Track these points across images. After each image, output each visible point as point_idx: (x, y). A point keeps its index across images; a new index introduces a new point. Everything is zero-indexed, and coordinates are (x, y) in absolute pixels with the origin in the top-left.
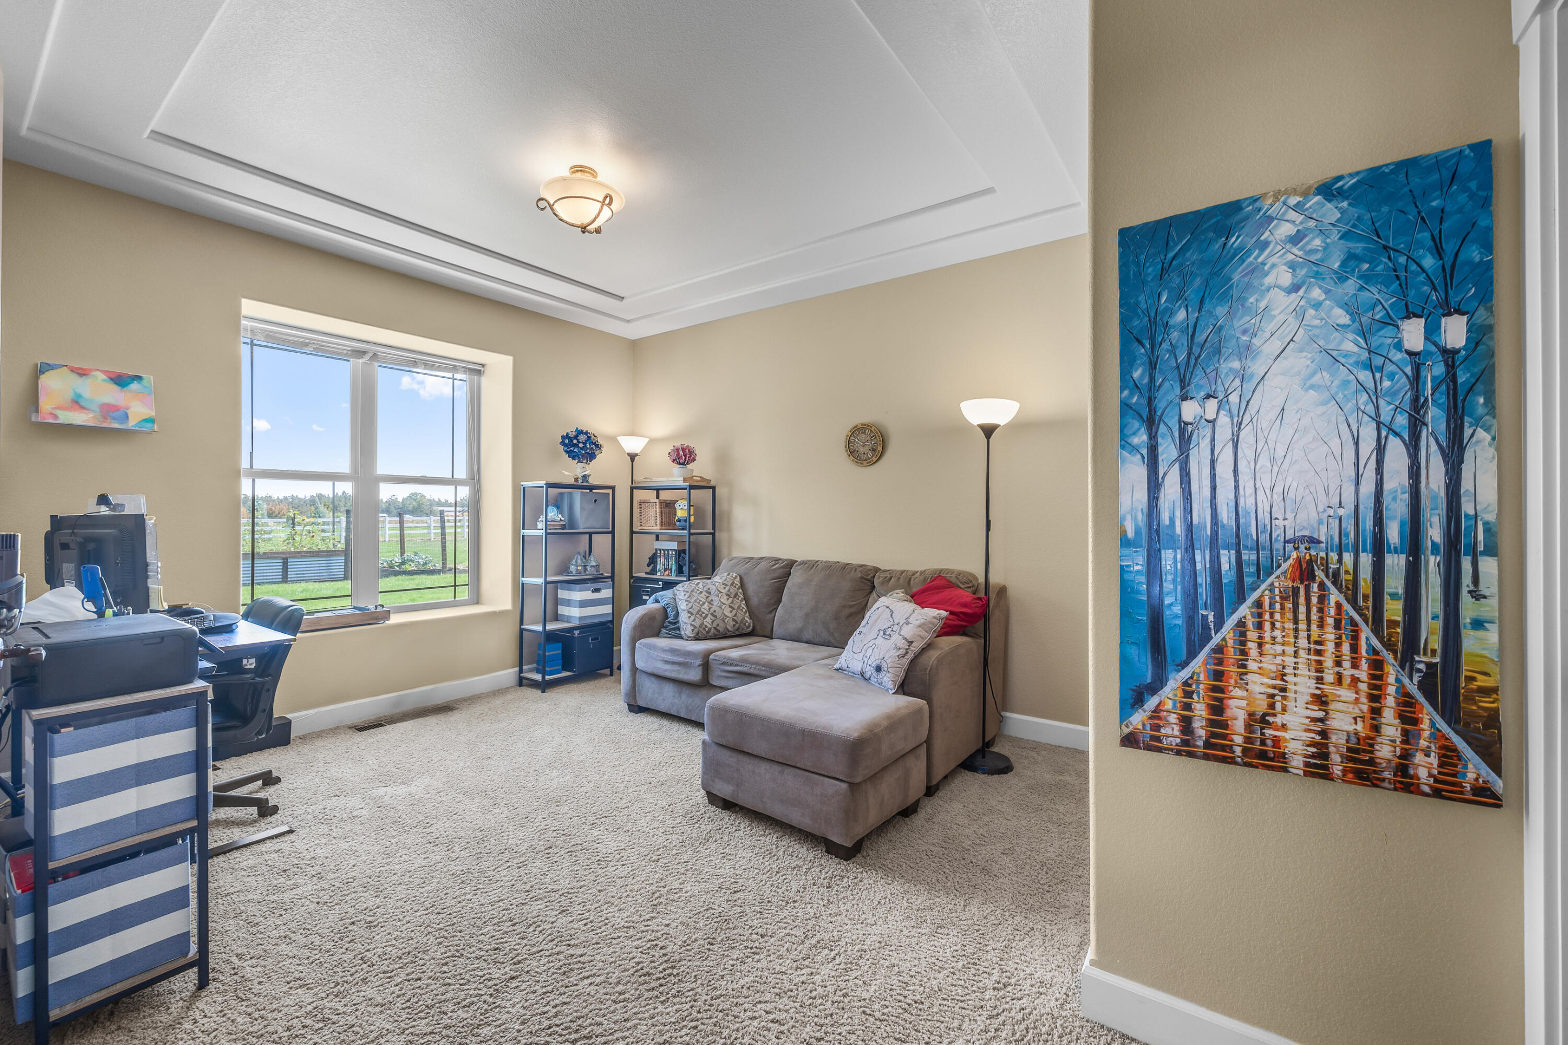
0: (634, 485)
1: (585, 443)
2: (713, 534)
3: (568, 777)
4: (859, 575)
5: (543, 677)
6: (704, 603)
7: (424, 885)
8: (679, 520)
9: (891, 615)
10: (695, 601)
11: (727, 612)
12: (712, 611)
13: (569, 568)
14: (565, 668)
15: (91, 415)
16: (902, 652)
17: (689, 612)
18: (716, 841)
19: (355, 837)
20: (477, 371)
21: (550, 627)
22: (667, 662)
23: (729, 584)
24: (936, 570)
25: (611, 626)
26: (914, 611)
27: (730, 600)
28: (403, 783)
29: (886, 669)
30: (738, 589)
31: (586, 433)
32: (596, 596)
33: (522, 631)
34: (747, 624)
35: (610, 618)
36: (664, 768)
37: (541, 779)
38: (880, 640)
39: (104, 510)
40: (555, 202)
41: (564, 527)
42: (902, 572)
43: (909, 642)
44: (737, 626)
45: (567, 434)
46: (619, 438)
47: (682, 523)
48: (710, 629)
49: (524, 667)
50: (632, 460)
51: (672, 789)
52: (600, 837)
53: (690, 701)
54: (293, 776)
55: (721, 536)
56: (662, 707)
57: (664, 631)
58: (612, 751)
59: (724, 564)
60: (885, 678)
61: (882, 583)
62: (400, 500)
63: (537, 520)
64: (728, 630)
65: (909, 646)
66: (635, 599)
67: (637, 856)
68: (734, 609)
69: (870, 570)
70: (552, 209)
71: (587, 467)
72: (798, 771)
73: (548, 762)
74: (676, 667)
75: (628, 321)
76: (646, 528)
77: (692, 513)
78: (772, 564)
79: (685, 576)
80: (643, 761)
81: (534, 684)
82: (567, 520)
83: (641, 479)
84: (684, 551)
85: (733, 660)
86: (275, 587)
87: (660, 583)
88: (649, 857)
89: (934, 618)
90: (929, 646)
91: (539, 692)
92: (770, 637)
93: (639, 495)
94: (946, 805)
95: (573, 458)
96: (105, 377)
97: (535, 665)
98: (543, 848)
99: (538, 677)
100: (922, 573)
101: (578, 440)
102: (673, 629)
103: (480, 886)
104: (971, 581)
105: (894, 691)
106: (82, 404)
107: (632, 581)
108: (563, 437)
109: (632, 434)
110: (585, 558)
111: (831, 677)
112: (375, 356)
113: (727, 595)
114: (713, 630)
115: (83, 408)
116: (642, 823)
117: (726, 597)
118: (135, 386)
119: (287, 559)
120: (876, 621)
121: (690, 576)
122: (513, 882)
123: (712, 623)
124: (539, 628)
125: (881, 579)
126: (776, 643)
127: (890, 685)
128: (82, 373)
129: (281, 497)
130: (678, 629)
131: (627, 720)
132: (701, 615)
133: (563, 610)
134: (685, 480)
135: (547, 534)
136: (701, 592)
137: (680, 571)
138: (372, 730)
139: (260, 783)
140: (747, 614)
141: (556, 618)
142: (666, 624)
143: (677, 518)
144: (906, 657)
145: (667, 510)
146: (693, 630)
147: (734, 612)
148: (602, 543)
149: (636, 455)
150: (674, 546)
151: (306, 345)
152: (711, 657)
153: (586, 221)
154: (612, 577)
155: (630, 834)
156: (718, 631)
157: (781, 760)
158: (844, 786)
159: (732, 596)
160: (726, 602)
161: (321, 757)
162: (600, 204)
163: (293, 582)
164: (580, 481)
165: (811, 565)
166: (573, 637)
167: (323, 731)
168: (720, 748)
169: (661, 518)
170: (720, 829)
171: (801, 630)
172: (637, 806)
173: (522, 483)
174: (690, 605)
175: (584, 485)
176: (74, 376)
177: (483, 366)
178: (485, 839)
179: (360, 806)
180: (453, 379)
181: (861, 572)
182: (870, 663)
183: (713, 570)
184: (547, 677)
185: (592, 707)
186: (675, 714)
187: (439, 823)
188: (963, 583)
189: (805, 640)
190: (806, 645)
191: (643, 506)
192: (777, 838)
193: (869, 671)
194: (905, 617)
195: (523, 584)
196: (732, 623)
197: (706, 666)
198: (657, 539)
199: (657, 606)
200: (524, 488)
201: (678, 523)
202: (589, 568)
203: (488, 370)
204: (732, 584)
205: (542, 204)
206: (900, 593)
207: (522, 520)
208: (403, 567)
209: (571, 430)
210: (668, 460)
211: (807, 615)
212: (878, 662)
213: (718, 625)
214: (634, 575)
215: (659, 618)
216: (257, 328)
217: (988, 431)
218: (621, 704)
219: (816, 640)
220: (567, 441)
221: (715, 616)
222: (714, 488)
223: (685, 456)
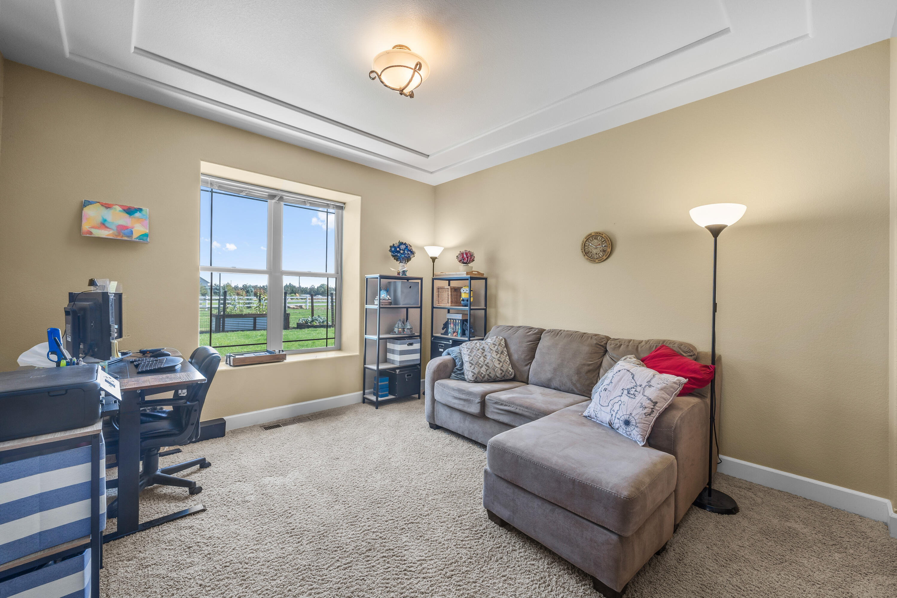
0: (434, 277)
1: (404, 250)
2: (485, 310)
3: (387, 481)
4: (595, 342)
5: (377, 399)
6: (480, 357)
7: (275, 578)
8: (463, 300)
9: (633, 378)
10: (474, 355)
11: (496, 364)
12: (486, 362)
13: (394, 329)
14: (391, 393)
15: (111, 232)
16: (648, 410)
17: (470, 363)
18: (497, 561)
19: (242, 521)
20: (341, 207)
21: (382, 367)
22: (456, 398)
23: (497, 344)
24: (659, 341)
25: (419, 367)
26: (654, 376)
27: (499, 355)
28: (282, 474)
29: (634, 424)
30: (504, 348)
31: (405, 244)
32: (411, 348)
33: (365, 369)
34: (510, 373)
35: (419, 362)
36: (454, 480)
37: (369, 481)
38: (625, 398)
39: (92, 289)
40: (381, 73)
41: (390, 303)
42: (630, 341)
43: (653, 402)
44: (503, 374)
45: (393, 245)
46: (425, 247)
47: (465, 302)
48: (485, 375)
49: (366, 391)
50: (434, 261)
51: (460, 501)
52: (407, 544)
53: (471, 426)
54: (219, 462)
55: (491, 311)
56: (452, 428)
57: (453, 375)
58: (418, 460)
59: (493, 330)
60: (634, 431)
61: (614, 349)
62: (316, 288)
63: (374, 299)
64: (497, 376)
65: (654, 406)
66: (435, 353)
67: (435, 570)
68: (501, 362)
69: (603, 338)
70: (380, 79)
71: (405, 265)
72: (567, 513)
73: (375, 466)
74: (462, 402)
75: (432, 173)
76: (442, 305)
77: (471, 296)
78: (527, 331)
79: (467, 337)
80: (439, 471)
81: (371, 403)
82: (392, 299)
83: (439, 273)
84: (466, 321)
85: (503, 401)
86: (248, 332)
87: (451, 341)
88: (444, 572)
89: (675, 383)
90: (671, 407)
91: (374, 408)
92: (526, 382)
93: (438, 283)
94: (690, 544)
95: (397, 260)
96: (121, 209)
97: (372, 390)
98: (365, 550)
99: (374, 398)
100: (647, 342)
101: (400, 248)
102: (460, 374)
103: (315, 586)
104: (692, 351)
105: (643, 444)
106: (107, 225)
107: (433, 338)
108: (391, 247)
109: (434, 245)
110: (404, 323)
111: (583, 424)
112: (281, 199)
113: (496, 352)
114: (486, 376)
115: (107, 227)
116: (439, 533)
117: (495, 354)
118: (138, 214)
119: (256, 318)
120: (619, 381)
121: (470, 337)
122: (339, 585)
123: (486, 371)
124: (374, 367)
125: (612, 346)
126: (531, 387)
127: (639, 438)
128: (108, 206)
129: (262, 286)
130: (463, 374)
131: (428, 434)
132: (479, 366)
133: (390, 356)
134: (467, 274)
135: (380, 308)
136: (479, 349)
137: (463, 334)
138: (273, 430)
139: (198, 466)
140: (510, 366)
141: (386, 361)
142: (455, 370)
143: (461, 299)
144: (652, 415)
145: (455, 293)
146: (473, 376)
147: (501, 364)
148: (414, 313)
149: (436, 258)
150: (459, 317)
151: (242, 191)
152: (487, 397)
153: (403, 86)
154: (420, 336)
155: (429, 543)
156: (490, 377)
157: (552, 501)
158: (614, 537)
159: (500, 353)
160: (495, 357)
161: (238, 448)
162: (412, 71)
163: (259, 330)
164: (401, 274)
165: (556, 333)
166: (395, 374)
167: (245, 428)
168: (499, 479)
169: (452, 298)
170: (499, 547)
171: (550, 380)
172: (436, 513)
173: (366, 276)
174: (471, 358)
175: (403, 277)
176: (103, 209)
177: (344, 204)
178: (325, 534)
179: (251, 492)
180: (327, 212)
181: (596, 339)
182: (618, 416)
183: (485, 334)
184: (379, 399)
185: (406, 422)
186: (461, 434)
187: (298, 514)
188: (685, 352)
189: (553, 387)
190: (554, 391)
191: (440, 290)
192: (548, 564)
193: (617, 424)
194: (646, 380)
195: (366, 339)
196: (500, 372)
197: (483, 404)
198: (449, 312)
199: (448, 357)
200: (367, 279)
201: (462, 302)
202: (406, 329)
203: (347, 206)
204: (500, 344)
205: (373, 75)
206: (632, 359)
207: (366, 299)
208: (312, 323)
209: (396, 242)
210: (457, 261)
211: (555, 370)
212: (626, 417)
213: (490, 373)
214: (434, 335)
215: (450, 365)
216: (214, 182)
217: (716, 231)
218: (425, 422)
219: (562, 388)
220: (393, 249)
221: (488, 367)
222: (486, 279)
223: (467, 258)
